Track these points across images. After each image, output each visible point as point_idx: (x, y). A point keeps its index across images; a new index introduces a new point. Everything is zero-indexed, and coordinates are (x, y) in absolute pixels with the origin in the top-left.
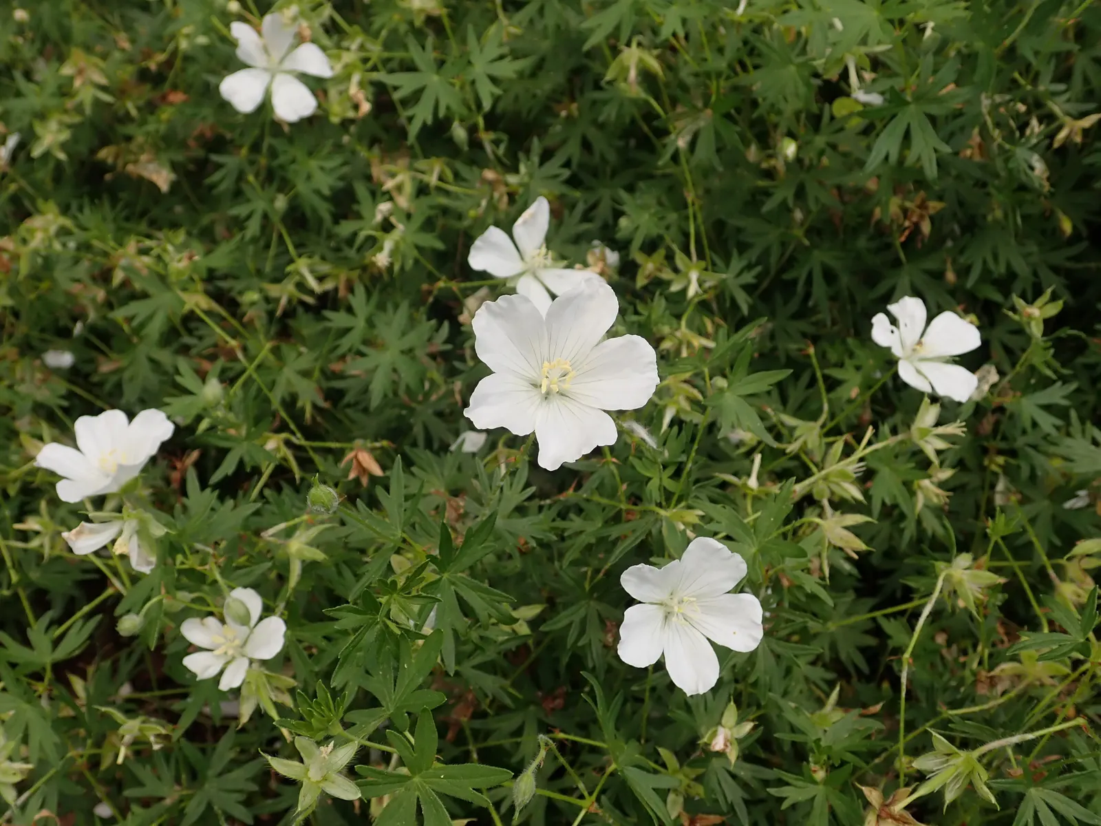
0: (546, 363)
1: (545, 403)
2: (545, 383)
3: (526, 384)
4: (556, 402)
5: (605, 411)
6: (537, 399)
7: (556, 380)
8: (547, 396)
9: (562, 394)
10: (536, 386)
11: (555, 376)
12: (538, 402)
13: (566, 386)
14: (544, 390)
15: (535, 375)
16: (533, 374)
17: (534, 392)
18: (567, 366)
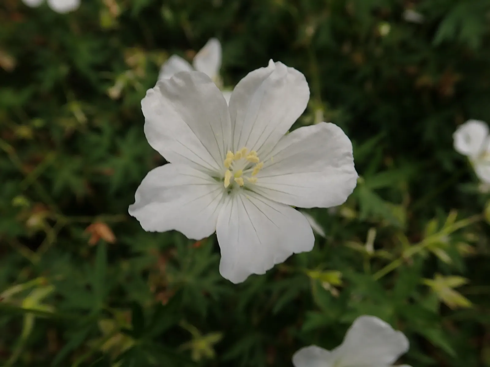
0: (230, 153)
1: (227, 199)
2: (228, 176)
3: (207, 177)
4: (240, 196)
5: (297, 208)
6: (220, 195)
7: (241, 171)
8: (230, 190)
9: (246, 188)
10: (219, 179)
11: (239, 168)
12: (221, 196)
13: (253, 179)
14: (227, 183)
15: (218, 168)
16: (215, 166)
17: (216, 186)
18: (254, 157)
